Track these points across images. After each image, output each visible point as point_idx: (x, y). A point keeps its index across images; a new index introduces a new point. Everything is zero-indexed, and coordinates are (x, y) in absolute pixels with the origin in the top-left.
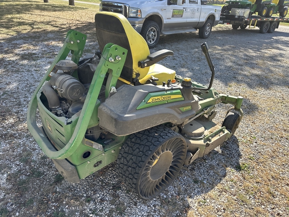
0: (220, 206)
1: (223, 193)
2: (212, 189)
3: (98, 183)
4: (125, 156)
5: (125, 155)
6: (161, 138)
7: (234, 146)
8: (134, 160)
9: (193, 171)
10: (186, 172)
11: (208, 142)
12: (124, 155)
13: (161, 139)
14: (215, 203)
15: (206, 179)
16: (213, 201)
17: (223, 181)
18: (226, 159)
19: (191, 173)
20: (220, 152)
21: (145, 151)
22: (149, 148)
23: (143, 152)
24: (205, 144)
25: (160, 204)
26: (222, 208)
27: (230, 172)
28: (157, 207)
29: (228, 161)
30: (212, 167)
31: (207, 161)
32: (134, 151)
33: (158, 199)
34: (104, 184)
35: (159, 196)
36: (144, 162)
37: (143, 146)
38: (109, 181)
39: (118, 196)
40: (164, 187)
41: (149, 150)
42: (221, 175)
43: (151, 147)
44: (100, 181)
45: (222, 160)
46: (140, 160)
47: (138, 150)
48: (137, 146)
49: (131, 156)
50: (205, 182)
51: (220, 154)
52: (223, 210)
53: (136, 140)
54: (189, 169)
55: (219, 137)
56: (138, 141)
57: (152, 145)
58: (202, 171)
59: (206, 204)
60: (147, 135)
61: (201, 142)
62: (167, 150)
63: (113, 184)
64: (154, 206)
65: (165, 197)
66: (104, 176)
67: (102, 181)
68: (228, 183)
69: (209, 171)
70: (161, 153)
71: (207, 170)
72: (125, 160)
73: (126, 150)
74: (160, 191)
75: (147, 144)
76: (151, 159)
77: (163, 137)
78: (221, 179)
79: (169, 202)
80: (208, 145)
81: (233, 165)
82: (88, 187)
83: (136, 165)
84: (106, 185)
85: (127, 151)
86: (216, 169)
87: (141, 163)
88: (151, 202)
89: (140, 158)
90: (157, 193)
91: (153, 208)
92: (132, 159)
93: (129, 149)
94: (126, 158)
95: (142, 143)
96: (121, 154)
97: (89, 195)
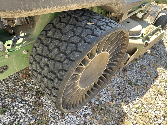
0: (158, 113)
1: (159, 96)
2: (147, 91)
3: (20, 87)
4: (37, 60)
5: (38, 58)
6: (98, 29)
7: (161, 47)
8: (51, 67)
9: (126, 72)
10: (119, 73)
11: (147, 41)
12: (36, 58)
13: (98, 32)
14: (152, 108)
15: (139, 80)
16: (150, 106)
17: (157, 81)
18: (156, 59)
19: (124, 75)
20: (149, 52)
21: (68, 52)
22: (77, 47)
23: (65, 54)
24: (144, 43)
25: (91, 113)
26: (161, 115)
27: (162, 72)
28: (88, 117)
29: (158, 61)
30: (143, 67)
31: (138, 62)
32: (50, 51)
33: (89, 106)
34: (26, 89)
35: (91, 103)
36: (66, 71)
37: (65, 44)
38: (33, 86)
39: (41, 105)
40: (95, 92)
41: (77, 51)
42: (153, 75)
43: (79, 45)
44: (22, 85)
45: (152, 60)
46: (61, 68)
47: (56, 50)
48: (57, 43)
49: (46, 60)
50: (139, 84)
51: (149, 54)
52: (162, 118)
53: (54, 34)
54: (121, 70)
55: (157, 36)
56: (58, 35)
57: (83, 42)
58: (134, 71)
59: (143, 110)
60: (75, 25)
61: (140, 41)
62: (104, 50)
63: (37, 89)
64: (85, 116)
65: (97, 103)
66: (27, 79)
67: (25, 85)
68: (162, 84)
69: (141, 72)
70: (96, 55)
71: (139, 70)
72: (38, 65)
73: (39, 49)
74: (92, 96)
75: (72, 40)
76: (80, 64)
77: (102, 27)
78: (154, 80)
79: (102, 109)
80: (147, 44)
81: (163, 66)
82: (6, 93)
83: (54, 76)
84: (29, 90)
85: (40, 52)
86: (147, 69)
87: (62, 72)
88: (81, 110)
89: (61, 65)
90: (88, 100)
91: (84, 119)
92: (48, 66)
93: (43, 49)
94: (39, 63)
95: (64, 38)
96: (32, 56)
97: (6, 104)
